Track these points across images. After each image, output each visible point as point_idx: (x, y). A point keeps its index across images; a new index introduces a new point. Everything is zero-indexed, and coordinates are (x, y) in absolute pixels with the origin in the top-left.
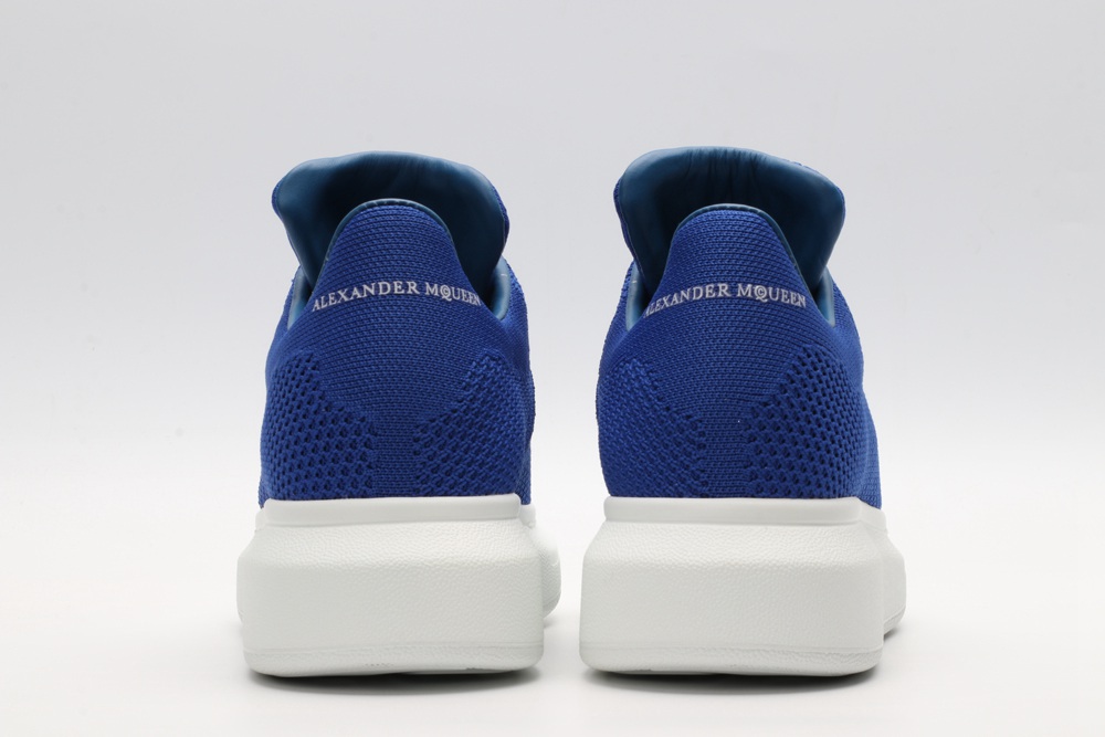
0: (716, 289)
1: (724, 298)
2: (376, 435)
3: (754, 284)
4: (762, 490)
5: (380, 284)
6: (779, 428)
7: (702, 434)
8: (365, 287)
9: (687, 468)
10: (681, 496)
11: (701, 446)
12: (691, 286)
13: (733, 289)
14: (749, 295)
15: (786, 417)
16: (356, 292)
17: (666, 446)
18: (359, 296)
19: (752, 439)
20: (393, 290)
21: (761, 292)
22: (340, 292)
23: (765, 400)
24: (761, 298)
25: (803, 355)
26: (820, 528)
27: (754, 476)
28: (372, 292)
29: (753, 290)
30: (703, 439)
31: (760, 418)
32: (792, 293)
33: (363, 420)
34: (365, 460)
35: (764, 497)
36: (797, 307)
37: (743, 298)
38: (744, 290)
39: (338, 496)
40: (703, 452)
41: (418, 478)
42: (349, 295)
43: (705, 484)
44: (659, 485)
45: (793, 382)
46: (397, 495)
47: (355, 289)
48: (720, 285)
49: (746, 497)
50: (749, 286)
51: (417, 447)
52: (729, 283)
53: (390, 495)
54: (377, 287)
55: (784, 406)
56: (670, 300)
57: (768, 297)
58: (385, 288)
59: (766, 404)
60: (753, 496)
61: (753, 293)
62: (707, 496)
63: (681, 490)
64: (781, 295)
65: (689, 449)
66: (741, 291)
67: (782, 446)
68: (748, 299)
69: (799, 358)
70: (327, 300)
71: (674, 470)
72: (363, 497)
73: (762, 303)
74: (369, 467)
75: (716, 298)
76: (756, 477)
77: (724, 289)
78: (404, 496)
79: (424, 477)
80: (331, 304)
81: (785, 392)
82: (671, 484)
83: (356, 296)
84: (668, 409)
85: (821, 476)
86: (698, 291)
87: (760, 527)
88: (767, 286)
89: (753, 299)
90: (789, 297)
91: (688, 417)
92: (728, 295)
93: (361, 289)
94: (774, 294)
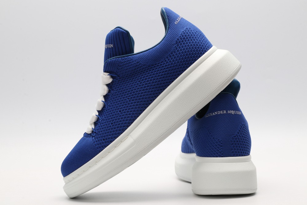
0: (223, 112)
3: (231, 110)
6: (238, 141)
7: (222, 143)
9: (218, 151)
10: (217, 157)
12: (217, 111)
13: (227, 112)
15: (239, 139)
16: (213, 114)
17: (213, 146)
19: (232, 144)
23: (235, 135)
24: (233, 113)
25: (241, 125)
27: (233, 152)
30: (222, 145)
31: (234, 140)
35: (235, 157)
40: (222, 147)
43: (222, 154)
44: (212, 155)
45: (240, 131)
52: (226, 110)
55: (239, 136)
56: (212, 114)
59: (235, 137)
60: (233, 156)
61: (231, 112)
62: (223, 157)
63: (217, 155)
65: (219, 147)
66: (229, 112)
67: (238, 145)
68: (230, 114)
71: (215, 151)
75: (223, 114)
81: (239, 133)
82: (215, 154)
84: (214, 138)
85: (246, 151)
86: (219, 112)
88: (234, 111)
90: (238, 113)
91: (219, 140)
94: (235, 112)
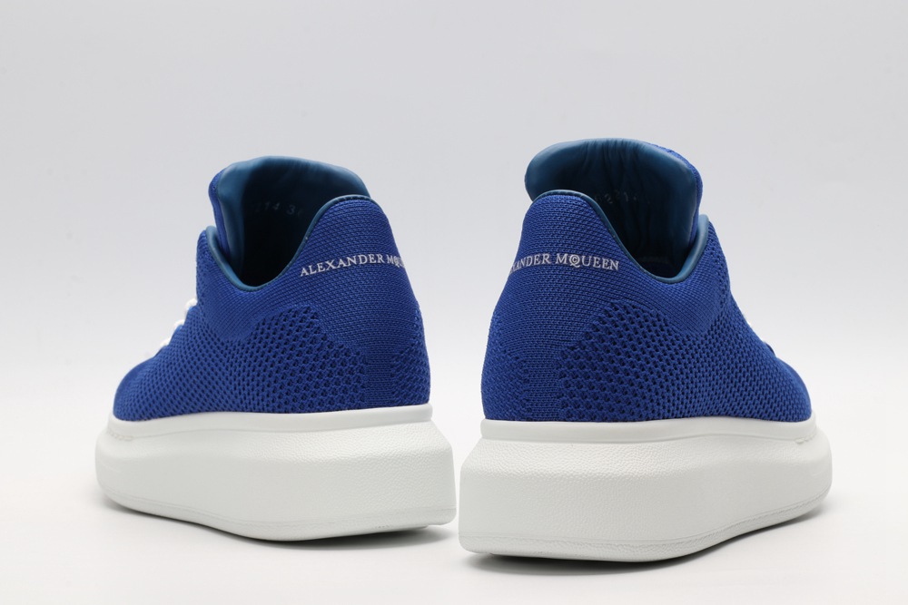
0: (541, 258)
1: (546, 265)
2: (367, 364)
3: (570, 254)
4: (572, 416)
5: (360, 256)
6: (584, 367)
7: (526, 372)
8: (349, 259)
9: (517, 397)
11: (526, 381)
12: (527, 256)
13: (553, 259)
14: (565, 262)
15: (590, 358)
16: (341, 262)
18: (345, 265)
19: (562, 375)
20: (369, 261)
21: (575, 260)
22: (327, 262)
23: (572, 345)
24: (575, 264)
25: (610, 309)
26: (621, 446)
27: (565, 405)
28: (355, 262)
29: (568, 258)
30: (527, 376)
31: (568, 359)
32: (604, 260)
33: (358, 354)
34: (360, 382)
35: (573, 421)
36: (608, 270)
37: (561, 265)
38: (562, 259)
39: (340, 409)
40: (527, 386)
41: (393, 393)
42: (335, 264)
43: (529, 410)
45: (598, 330)
46: (381, 406)
47: (341, 260)
48: (544, 255)
49: (559, 421)
50: (566, 255)
51: (393, 371)
52: (551, 253)
53: (376, 407)
54: (357, 258)
55: (589, 349)
57: (581, 263)
58: (363, 260)
59: (573, 348)
60: (565, 420)
61: (568, 261)
62: (531, 420)
64: (592, 262)
65: (518, 384)
66: (559, 259)
68: (564, 265)
69: (606, 311)
70: (315, 268)
71: (509, 399)
72: (358, 408)
73: (575, 269)
74: (363, 387)
75: (541, 265)
76: (567, 405)
77: (546, 258)
78: (385, 406)
79: (397, 392)
80: (319, 271)
81: (591, 338)
82: (507, 410)
83: (342, 265)
86: (530, 260)
87: (567, 445)
88: (580, 255)
89: (568, 265)
90: (601, 263)
91: (517, 358)
92: (549, 263)
93: (345, 261)
94: (586, 261)
